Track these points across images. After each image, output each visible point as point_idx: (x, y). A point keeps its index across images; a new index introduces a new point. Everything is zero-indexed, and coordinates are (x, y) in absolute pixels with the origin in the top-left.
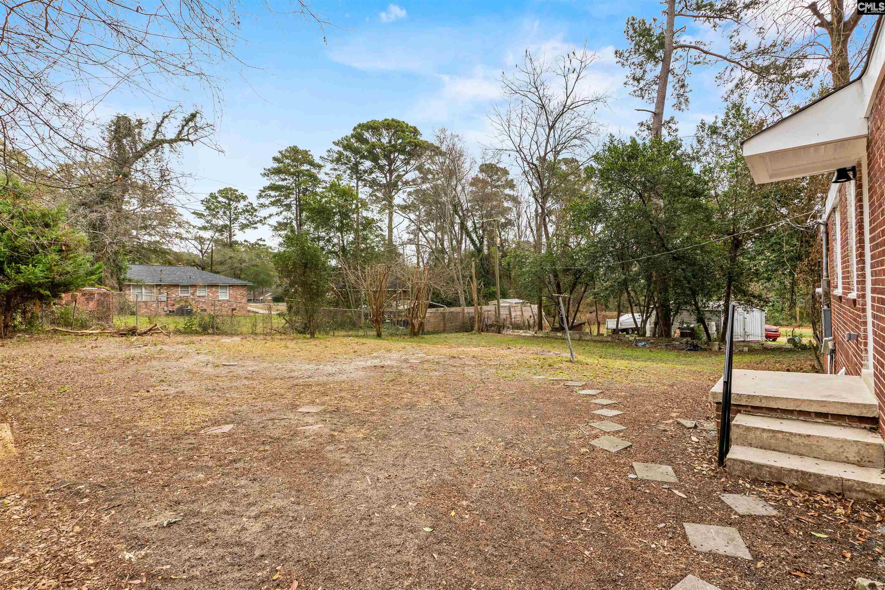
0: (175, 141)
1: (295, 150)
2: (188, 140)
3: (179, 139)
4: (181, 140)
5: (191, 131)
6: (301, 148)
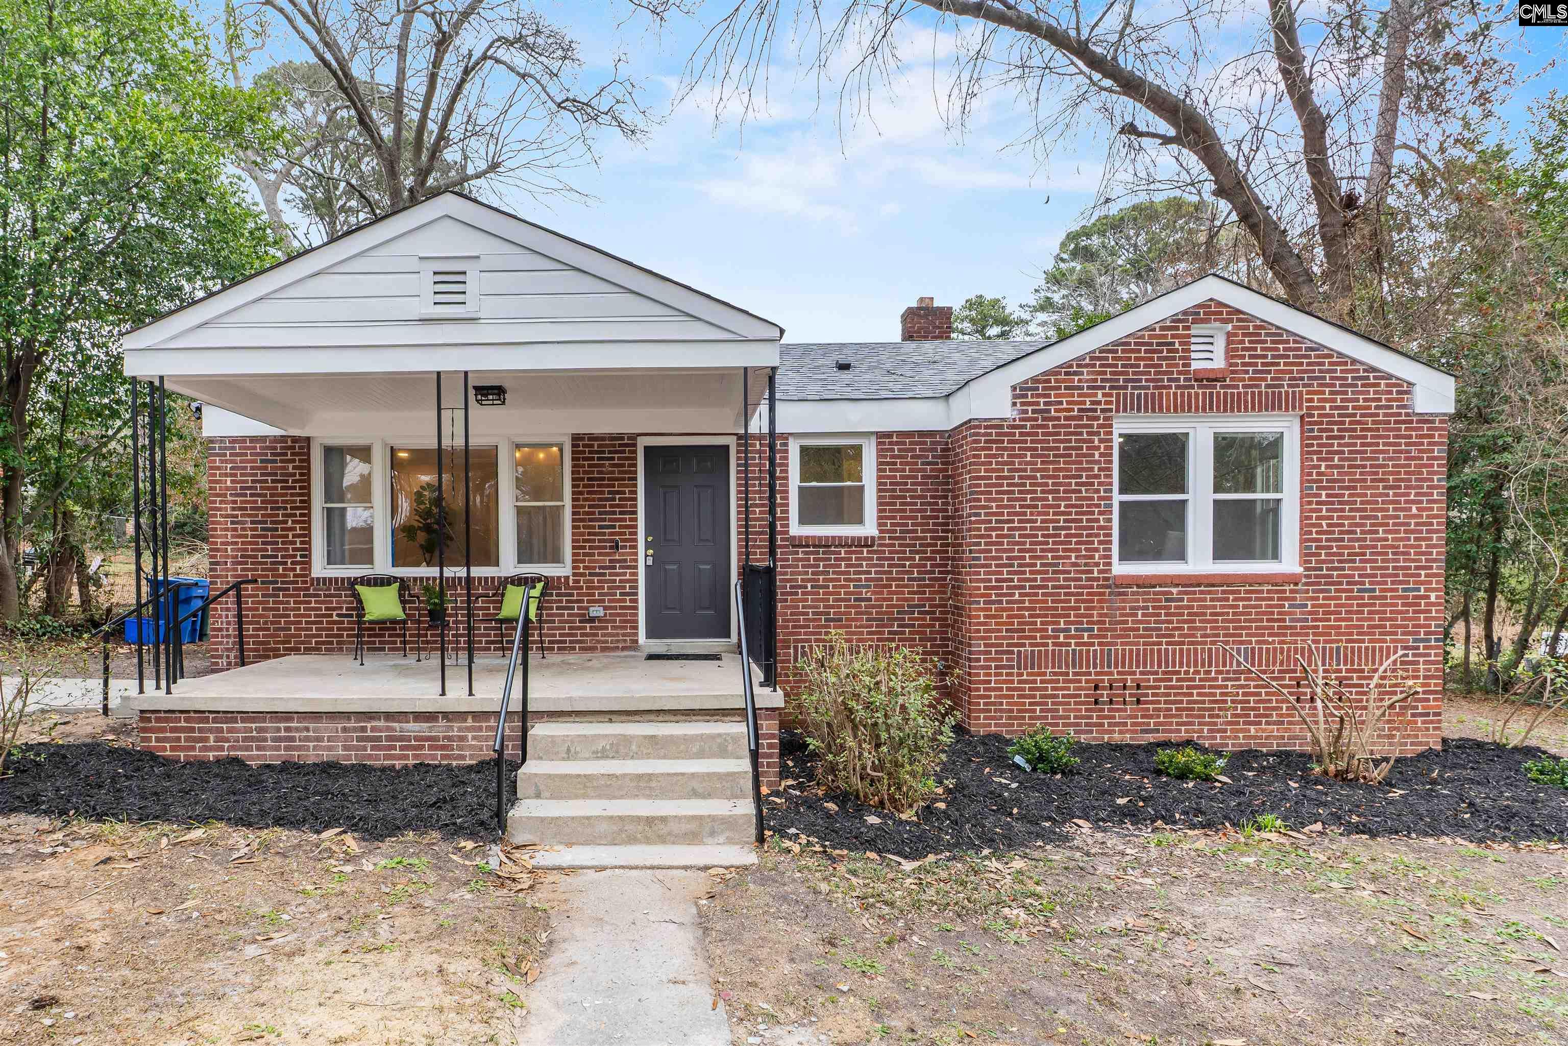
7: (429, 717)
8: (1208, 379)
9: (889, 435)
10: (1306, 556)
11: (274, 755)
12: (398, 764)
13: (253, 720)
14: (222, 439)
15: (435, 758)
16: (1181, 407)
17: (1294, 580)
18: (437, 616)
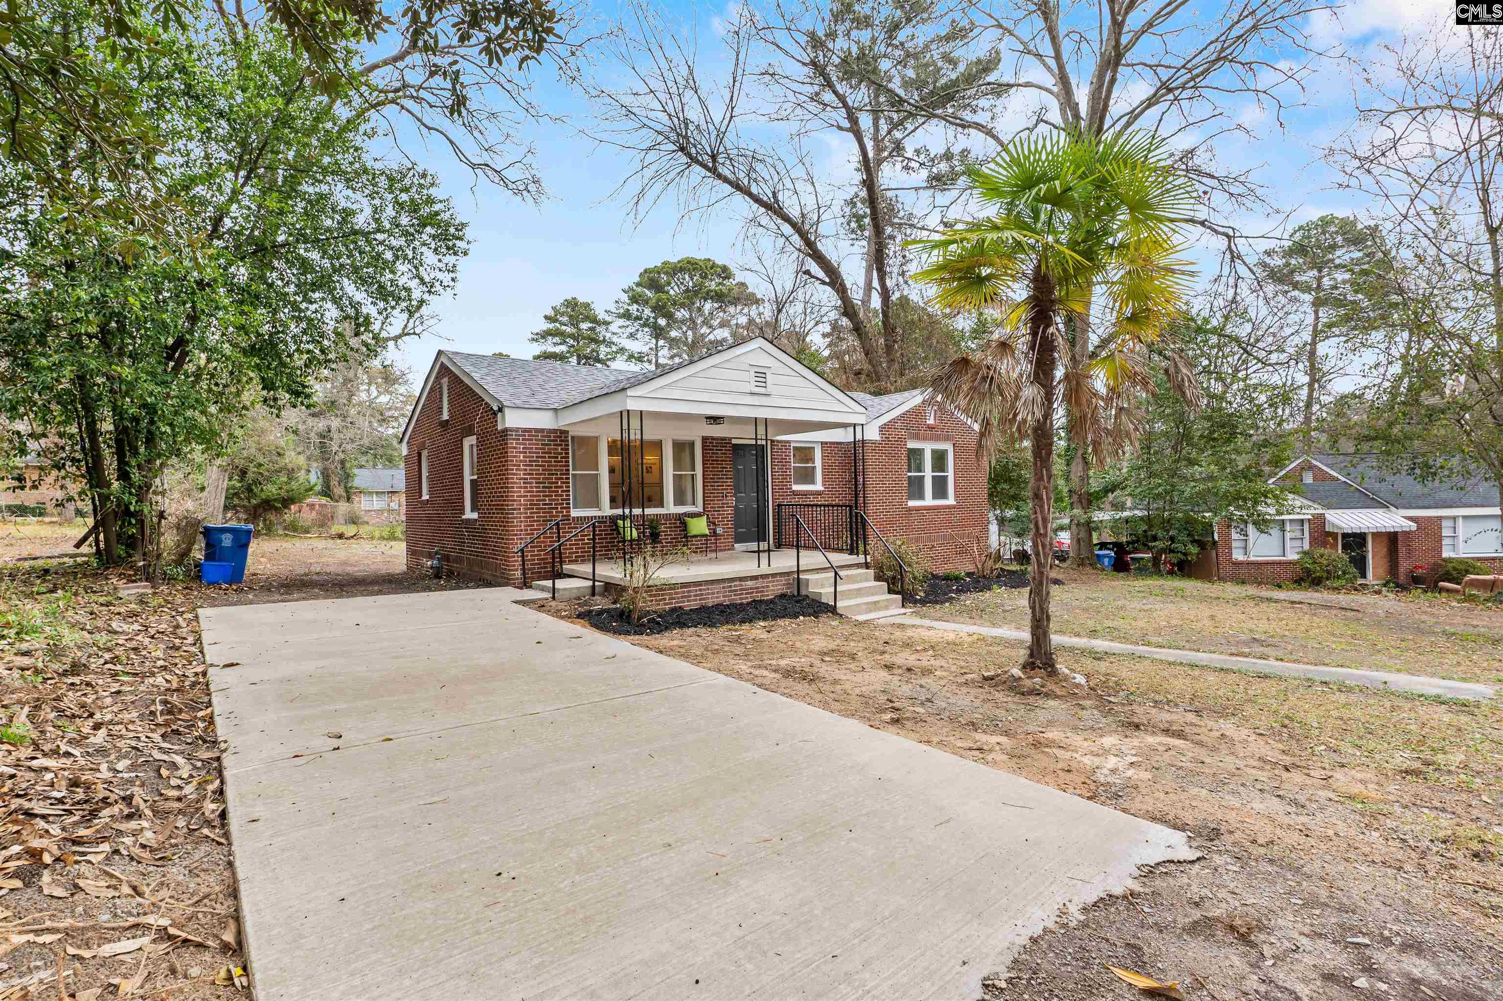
0: (399, 337)
1: (572, 304)
2: (414, 333)
3: (404, 334)
4: (409, 334)
5: (417, 323)
6: (581, 299)
7: (754, 578)
8: (931, 428)
9: (826, 443)
10: (956, 497)
11: (694, 604)
12: (744, 601)
13: (685, 587)
14: (517, 430)
15: (758, 597)
16: (925, 439)
17: (954, 507)
18: (655, 537)
